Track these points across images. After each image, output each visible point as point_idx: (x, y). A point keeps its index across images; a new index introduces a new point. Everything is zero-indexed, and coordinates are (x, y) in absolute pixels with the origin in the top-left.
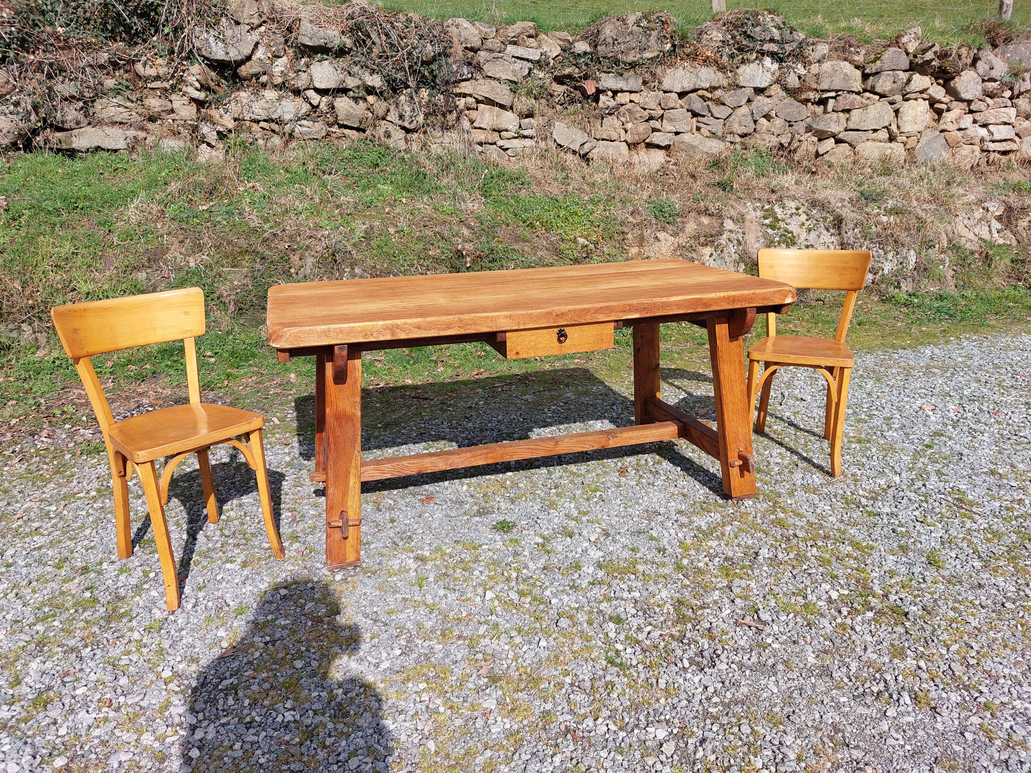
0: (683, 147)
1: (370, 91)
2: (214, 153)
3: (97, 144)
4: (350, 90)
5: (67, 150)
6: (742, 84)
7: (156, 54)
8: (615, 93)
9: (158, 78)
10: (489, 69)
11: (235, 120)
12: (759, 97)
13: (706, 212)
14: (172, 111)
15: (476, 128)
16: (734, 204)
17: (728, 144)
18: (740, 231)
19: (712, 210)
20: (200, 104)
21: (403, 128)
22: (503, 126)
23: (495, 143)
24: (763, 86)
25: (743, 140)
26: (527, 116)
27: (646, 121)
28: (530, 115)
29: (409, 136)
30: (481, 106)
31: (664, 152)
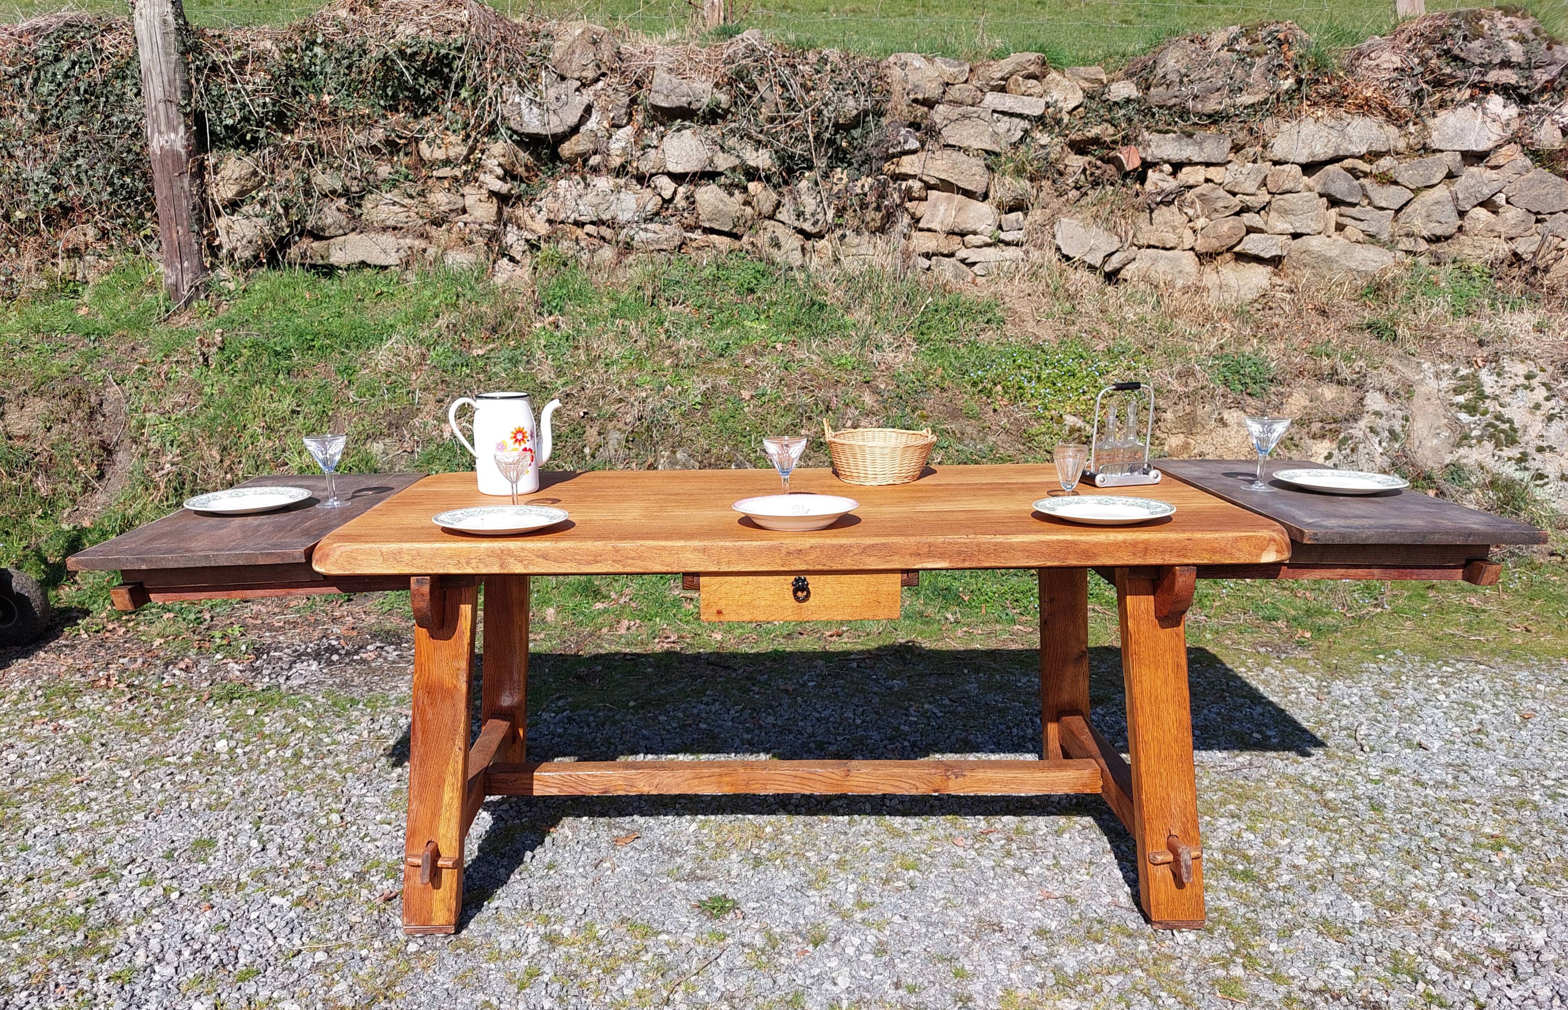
0: (1308, 259)
1: (752, 174)
2: (518, 271)
3: (360, 258)
4: (721, 174)
5: (323, 266)
6: (1434, 146)
7: (447, 129)
8: (1177, 167)
9: (447, 162)
10: (951, 135)
11: (550, 222)
12: (1474, 169)
13: (1333, 377)
14: (464, 211)
15: (921, 230)
16: (1396, 364)
17: (1400, 254)
18: (1399, 414)
19: (1346, 373)
20: (503, 199)
21: (801, 231)
22: (970, 227)
23: (951, 255)
24: (1482, 147)
25: (1433, 247)
26: (1012, 210)
27: (1238, 214)
28: (1019, 206)
29: (809, 244)
30: (933, 194)
31: (1270, 269)
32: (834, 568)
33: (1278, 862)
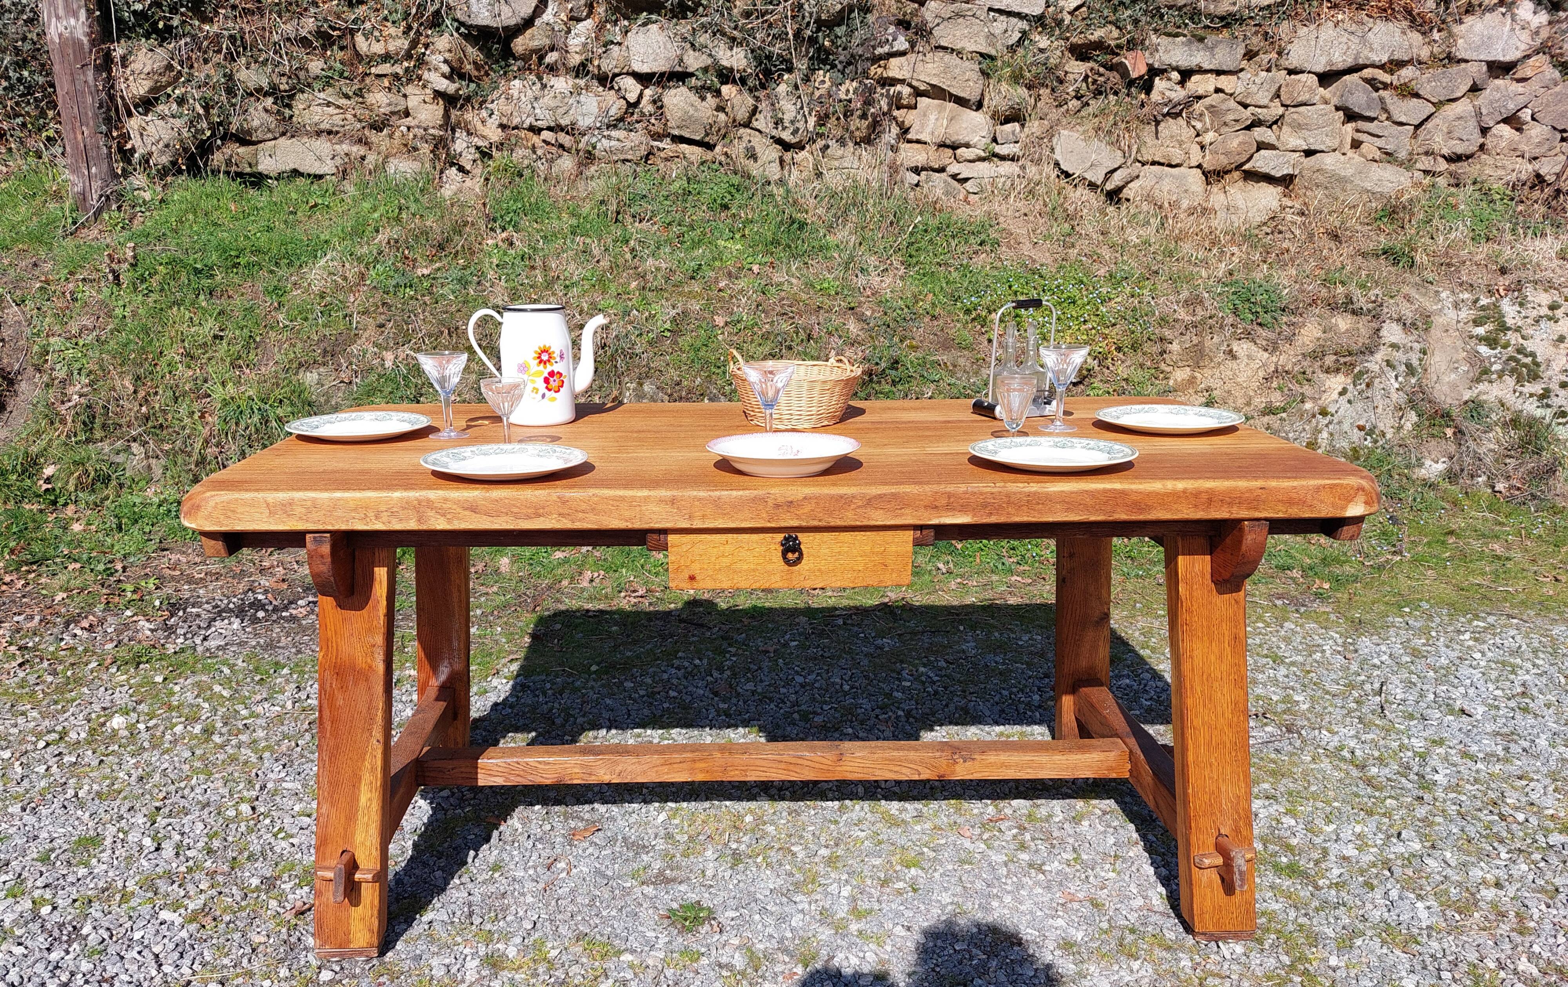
0: (1320, 178)
1: (726, 76)
2: (469, 183)
3: (292, 166)
4: (692, 75)
5: (251, 175)
6: (1460, 55)
7: (386, 19)
8: (1186, 74)
9: (386, 57)
10: (943, 35)
11: (503, 127)
12: (1499, 82)
13: (1348, 306)
14: (407, 114)
15: (910, 141)
16: (1413, 293)
17: (1418, 175)
18: (1417, 346)
19: (1361, 302)
20: (450, 100)
21: (779, 141)
22: (962, 138)
23: (942, 170)
24: (1509, 58)
25: (1453, 167)
26: (1007, 121)
27: (1248, 128)
28: (1015, 116)
29: (788, 156)
30: (923, 102)
31: (1280, 189)
32: (832, 524)
33: (1325, 852)
